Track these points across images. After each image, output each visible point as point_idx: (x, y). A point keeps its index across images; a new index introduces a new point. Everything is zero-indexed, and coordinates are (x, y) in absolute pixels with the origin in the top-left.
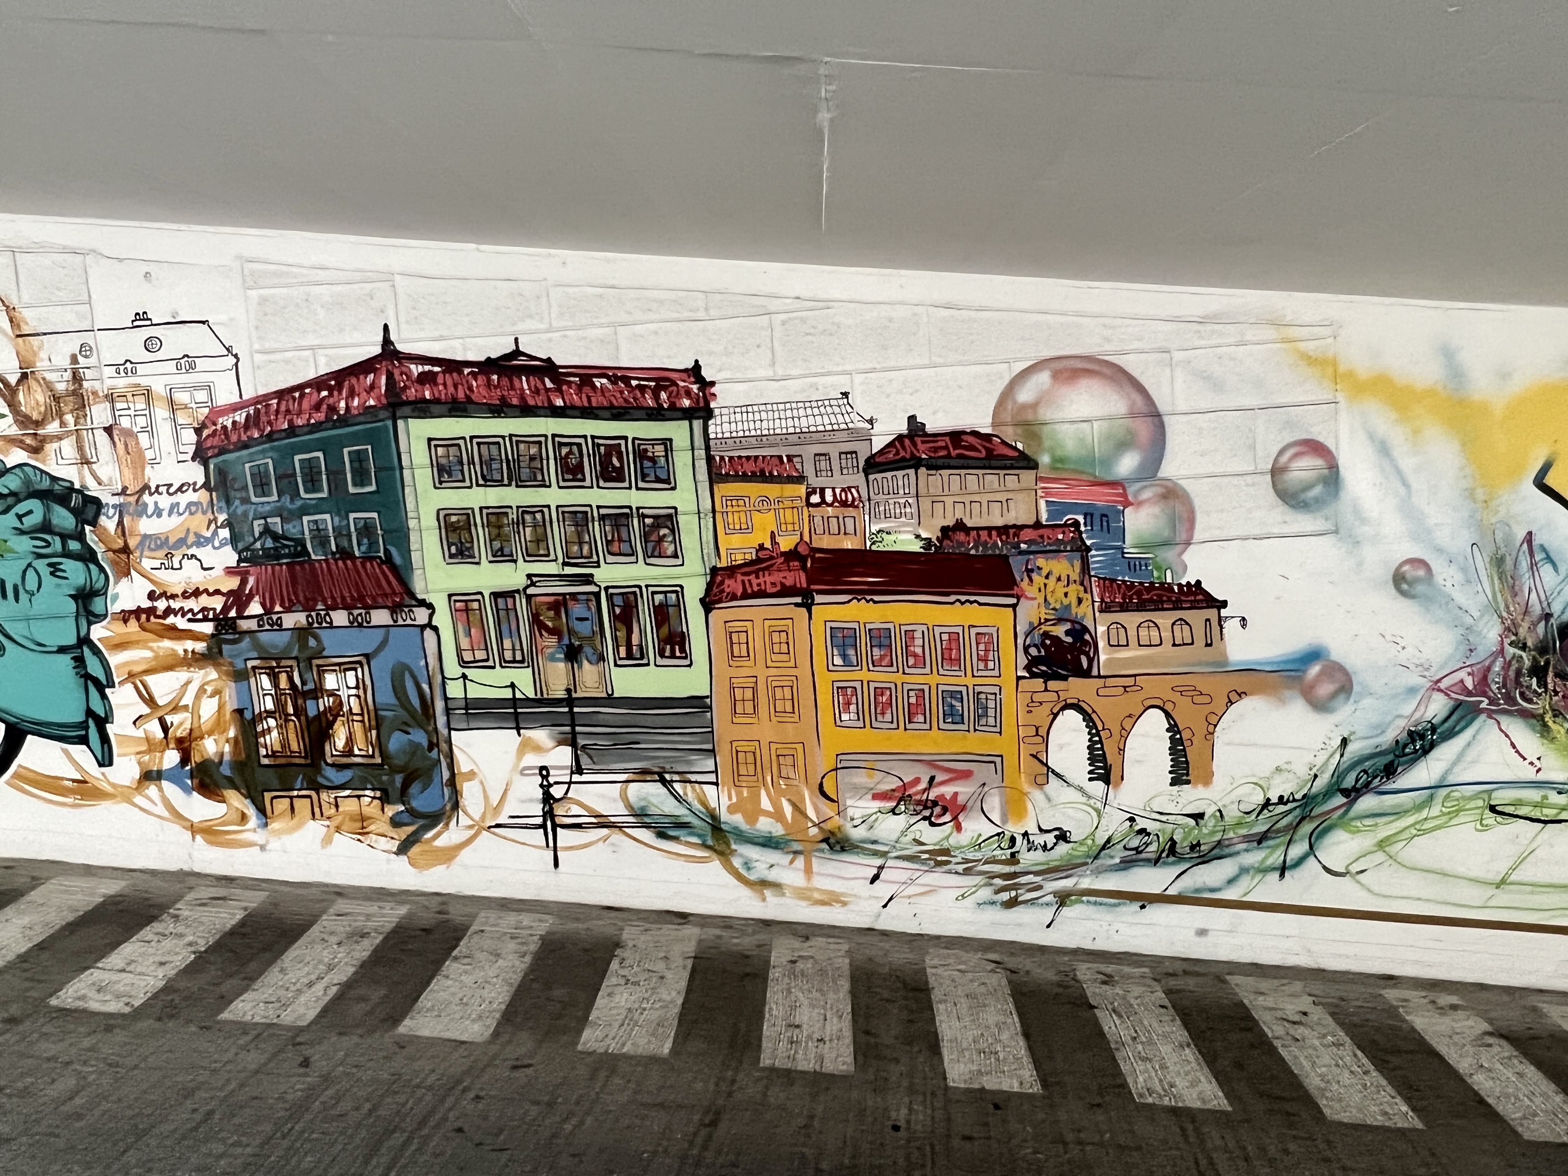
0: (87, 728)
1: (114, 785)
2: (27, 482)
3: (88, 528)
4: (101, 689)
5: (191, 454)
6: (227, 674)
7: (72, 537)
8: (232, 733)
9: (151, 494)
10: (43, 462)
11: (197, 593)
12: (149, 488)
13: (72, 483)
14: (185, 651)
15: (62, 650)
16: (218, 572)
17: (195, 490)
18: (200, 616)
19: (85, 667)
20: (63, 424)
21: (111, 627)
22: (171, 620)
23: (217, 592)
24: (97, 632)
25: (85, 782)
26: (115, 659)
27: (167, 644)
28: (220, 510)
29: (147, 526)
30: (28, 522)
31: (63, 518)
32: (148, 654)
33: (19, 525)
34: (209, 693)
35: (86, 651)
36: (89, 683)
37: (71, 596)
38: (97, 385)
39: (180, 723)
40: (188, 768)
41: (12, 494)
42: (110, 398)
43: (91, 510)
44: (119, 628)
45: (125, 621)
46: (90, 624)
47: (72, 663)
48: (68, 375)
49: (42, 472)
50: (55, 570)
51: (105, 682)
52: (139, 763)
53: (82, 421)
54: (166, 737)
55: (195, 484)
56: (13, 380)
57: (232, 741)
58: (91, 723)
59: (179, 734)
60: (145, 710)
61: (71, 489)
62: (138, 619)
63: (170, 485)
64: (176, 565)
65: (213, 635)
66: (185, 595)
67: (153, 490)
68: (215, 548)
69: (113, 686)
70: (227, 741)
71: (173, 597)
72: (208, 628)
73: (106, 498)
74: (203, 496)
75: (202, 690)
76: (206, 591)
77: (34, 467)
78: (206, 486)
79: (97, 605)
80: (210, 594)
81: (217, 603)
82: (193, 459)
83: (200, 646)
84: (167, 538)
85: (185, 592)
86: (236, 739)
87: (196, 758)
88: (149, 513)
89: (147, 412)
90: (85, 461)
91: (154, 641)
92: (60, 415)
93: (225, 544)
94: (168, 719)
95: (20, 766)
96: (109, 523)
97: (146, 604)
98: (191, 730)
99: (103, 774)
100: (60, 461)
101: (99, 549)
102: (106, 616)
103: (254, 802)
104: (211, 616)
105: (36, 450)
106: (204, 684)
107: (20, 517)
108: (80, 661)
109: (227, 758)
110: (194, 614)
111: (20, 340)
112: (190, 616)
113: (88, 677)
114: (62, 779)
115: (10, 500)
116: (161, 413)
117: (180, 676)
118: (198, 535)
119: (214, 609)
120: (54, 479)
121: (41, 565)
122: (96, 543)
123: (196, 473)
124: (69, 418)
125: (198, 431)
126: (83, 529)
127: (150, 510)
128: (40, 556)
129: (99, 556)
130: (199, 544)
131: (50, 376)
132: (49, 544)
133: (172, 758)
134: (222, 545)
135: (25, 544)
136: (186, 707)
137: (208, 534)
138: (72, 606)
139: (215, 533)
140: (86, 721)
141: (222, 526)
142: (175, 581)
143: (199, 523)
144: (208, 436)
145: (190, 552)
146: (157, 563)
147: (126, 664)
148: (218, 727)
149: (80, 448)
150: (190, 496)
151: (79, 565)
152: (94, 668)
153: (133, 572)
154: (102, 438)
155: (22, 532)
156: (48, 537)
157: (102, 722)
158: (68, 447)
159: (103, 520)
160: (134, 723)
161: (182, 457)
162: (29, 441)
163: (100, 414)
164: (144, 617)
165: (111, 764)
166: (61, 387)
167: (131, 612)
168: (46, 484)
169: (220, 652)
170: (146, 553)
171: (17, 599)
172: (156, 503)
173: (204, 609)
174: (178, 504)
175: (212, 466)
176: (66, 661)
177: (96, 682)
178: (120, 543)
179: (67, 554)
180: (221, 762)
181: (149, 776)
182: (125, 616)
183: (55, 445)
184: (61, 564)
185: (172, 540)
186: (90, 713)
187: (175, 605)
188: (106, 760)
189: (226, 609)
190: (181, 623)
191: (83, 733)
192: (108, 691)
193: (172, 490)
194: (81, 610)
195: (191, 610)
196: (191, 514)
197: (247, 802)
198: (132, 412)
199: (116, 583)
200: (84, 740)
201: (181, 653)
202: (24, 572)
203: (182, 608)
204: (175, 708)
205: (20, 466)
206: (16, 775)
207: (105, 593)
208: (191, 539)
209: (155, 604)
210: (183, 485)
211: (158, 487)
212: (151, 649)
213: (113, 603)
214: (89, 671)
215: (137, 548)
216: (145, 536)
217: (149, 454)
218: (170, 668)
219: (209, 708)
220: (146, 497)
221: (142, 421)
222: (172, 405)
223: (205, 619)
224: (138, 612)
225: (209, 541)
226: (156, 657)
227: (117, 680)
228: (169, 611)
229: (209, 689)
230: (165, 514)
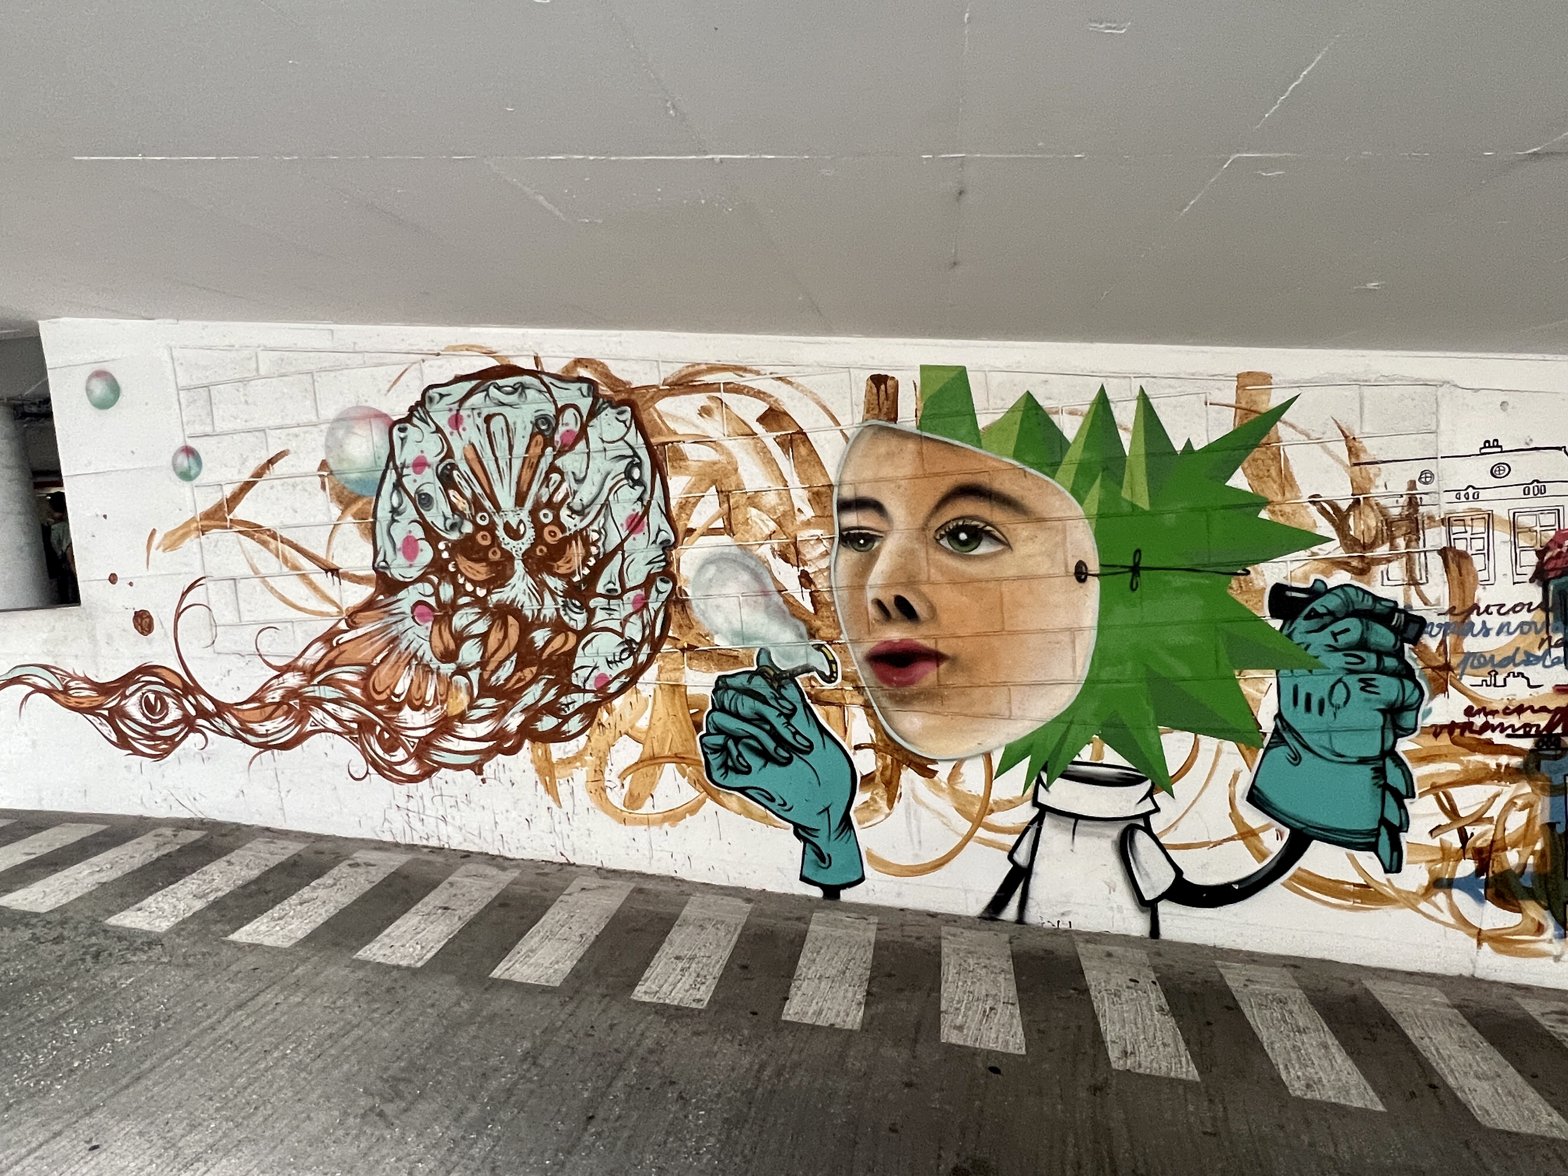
0: (1378, 835)
1: (1398, 891)
2: (1348, 602)
3: (1407, 646)
4: (1399, 799)
5: (1530, 576)
6: (1543, 789)
8: (1538, 846)
9: (1479, 614)
10: (1368, 583)
11: (1520, 710)
12: (1478, 608)
13: (1396, 603)
14: (1499, 766)
15: (1363, 761)
16: (1548, 689)
17: (1529, 611)
18: (1521, 732)
19: (1385, 778)
20: (1393, 547)
21: (1421, 741)
22: (1488, 735)
23: (1544, 709)
25: (1368, 886)
26: (1418, 772)
27: (1479, 758)
29: (1471, 644)
30: (1343, 639)
31: (1383, 636)
32: (1456, 767)
33: (1333, 643)
34: (1518, 807)
35: (1389, 763)
36: (1388, 794)
37: (1379, 710)
38: (1434, 511)
39: (1482, 835)
40: (1484, 877)
41: (1330, 613)
42: (1447, 522)
43: (1413, 628)
44: (1429, 741)
45: (1436, 735)
46: (1396, 737)
47: (1371, 774)
48: (1403, 501)
49: (1365, 592)
50: (1366, 685)
51: (1404, 792)
52: (1430, 872)
53: (1413, 544)
54: (1464, 847)
55: (1530, 604)
56: (1344, 506)
57: (1538, 855)
58: (1383, 831)
59: (1479, 844)
60: (1445, 820)
61: (1395, 608)
62: (1451, 733)
63: (1503, 605)
64: (1500, 682)
65: (1531, 751)
66: (1507, 712)
67: (1482, 610)
68: (1545, 666)
69: (1413, 796)
70: (1533, 853)
71: (1494, 713)
72: (1527, 744)
73: (1431, 617)
74: (1539, 616)
75: (1511, 803)
76: (1531, 708)
77: (1357, 588)
78: (1544, 606)
79: (1407, 720)
80: (1534, 711)
81: (1543, 720)
82: (1531, 581)
83: (1516, 761)
84: (1493, 657)
85: (1507, 708)
86: (1543, 853)
87: (1495, 868)
88: (1475, 632)
89: (1485, 536)
90: (1413, 582)
91: (1464, 755)
92: (1392, 539)
93: (1559, 663)
94: (1469, 830)
95: (1299, 869)
96: (1431, 643)
97: (1462, 719)
98: (1493, 841)
99: (1388, 880)
100: (1386, 582)
101: (1417, 666)
102: (1415, 730)
103: (1554, 914)
104: (1533, 732)
105: (1362, 572)
106: (1515, 797)
107: (1335, 635)
108: (1380, 773)
109: (1530, 869)
110: (1514, 730)
111: (1357, 468)
112: (1509, 731)
113: (1386, 787)
114: (1343, 883)
115: (1327, 619)
116: (1501, 536)
117: (1488, 790)
118: (1528, 654)
119: (1538, 726)
120: (1377, 599)
121: (1353, 681)
122: (1414, 660)
124: (1401, 542)
125: (1540, 554)
126: (1402, 647)
127: (1477, 629)
128: (1351, 672)
129: (1417, 673)
130: (1527, 663)
131: (1383, 502)
132: (1363, 661)
133: (1467, 867)
134: (1553, 664)
135: (1338, 660)
136: (1490, 820)
137: (1540, 653)
138: (1380, 719)
139: (1548, 652)
140: (1378, 830)
142: (1495, 697)
143: (1531, 642)
144: (1551, 558)
145: (1517, 670)
146: (1478, 681)
147: (1431, 775)
148: (1525, 838)
149: (1410, 570)
150: (1525, 616)
151: (1394, 682)
152: (1394, 777)
153: (1450, 687)
154: (1436, 562)
155: (1336, 649)
156: (1363, 654)
157: (1395, 831)
158: (1397, 570)
159: (1426, 639)
160: (1431, 832)
161: (1517, 579)
162: (1354, 563)
163: (1435, 537)
164: (1457, 731)
165: (1398, 870)
166: (1395, 512)
167: (1443, 727)
168: (1369, 603)
169: (1538, 767)
170: (1468, 670)
171: (1321, 711)
172: (1484, 623)
173: (1526, 726)
174: (1509, 624)
176: (1366, 771)
177: (1396, 793)
178: (1442, 660)
179: (1381, 670)
180: (1522, 873)
181: (1439, 884)
182: (1436, 731)
183: (1383, 567)
184: (1374, 679)
185: (1497, 659)
186: (1383, 821)
187: (1494, 721)
188: (1394, 866)
189: (1551, 726)
190: (1498, 738)
191: (1373, 840)
192: (1407, 801)
193: (1503, 611)
194: (1389, 725)
195: (1512, 726)
196: (1522, 633)
197: (1547, 913)
198: (1468, 536)
199: (1431, 698)
200: (1373, 847)
201: (1493, 766)
202: (1333, 687)
203: (1502, 724)
204: (1478, 819)
205: (1341, 587)
206: (1294, 877)
207: (1418, 709)
208: (1520, 657)
209: (1472, 719)
210: (1516, 606)
211: (1488, 607)
212: (1461, 763)
213: (1424, 717)
214: (1389, 781)
215: (1458, 665)
216: (1470, 654)
217: (1483, 576)
218: (1479, 781)
219: (1516, 821)
220: (1474, 617)
221: (1478, 544)
222: (1514, 528)
223: (1527, 735)
224: (1451, 727)
225: (1538, 659)
226: (1466, 770)
227: (1417, 792)
228: (1486, 727)
229: (1520, 802)
230: (1493, 633)
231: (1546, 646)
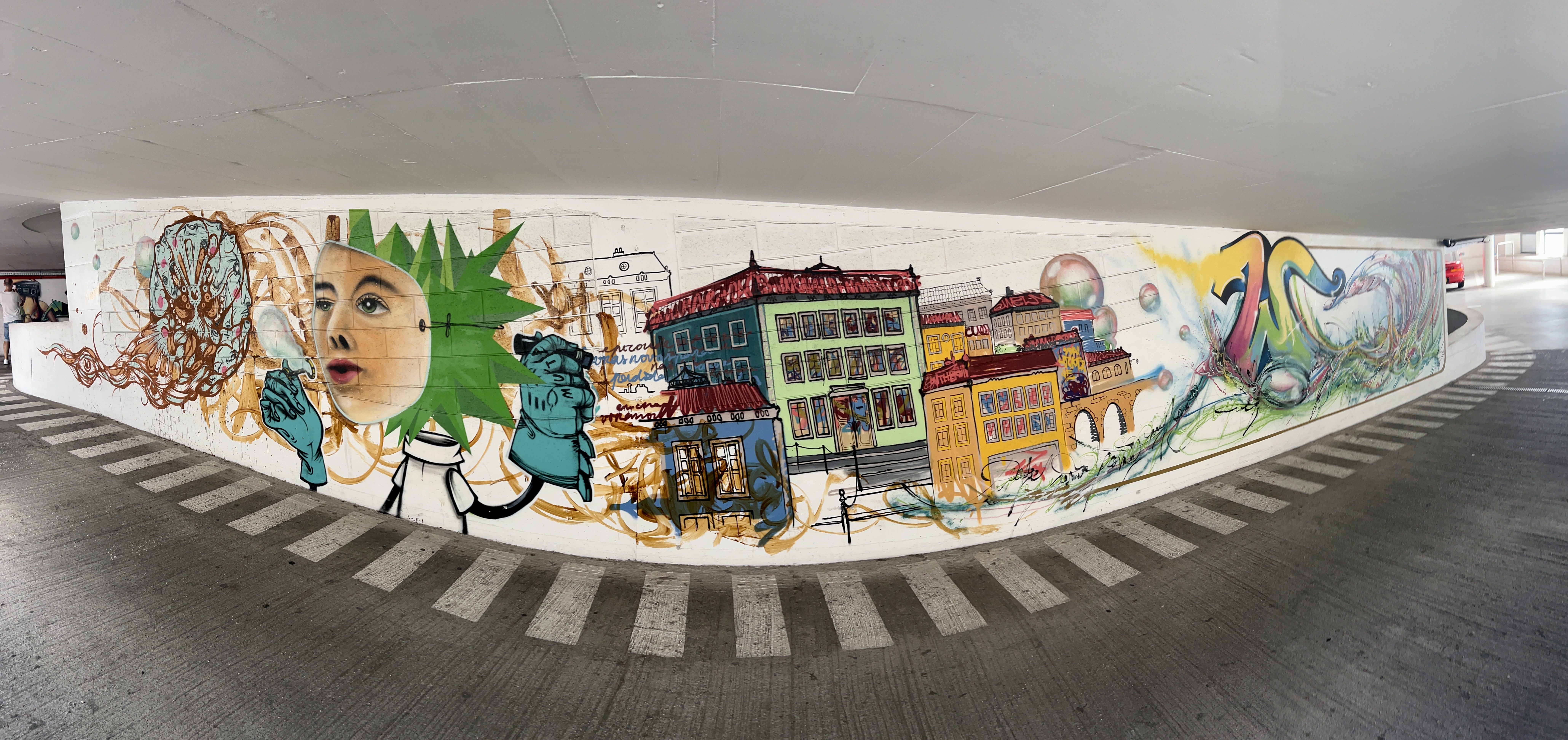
0: (578, 480)
1: (591, 512)
2: (553, 345)
3: (585, 370)
4: (587, 459)
5: (643, 328)
6: (660, 450)
7: (576, 375)
8: (662, 484)
9: (620, 351)
10: (563, 334)
11: (645, 406)
12: (619, 348)
13: (577, 345)
14: (637, 438)
15: (567, 437)
16: (657, 393)
17: (645, 349)
18: (646, 418)
19: (579, 446)
20: (574, 313)
21: (595, 425)
22: (629, 421)
23: (656, 405)
24: (587, 428)
25: (575, 509)
26: (596, 442)
27: (626, 434)
28: (659, 359)
29: (617, 369)
30: (552, 366)
31: (572, 365)
32: (615, 440)
33: (547, 369)
34: (649, 461)
35: (581, 438)
36: (581, 455)
37: (573, 407)
38: (593, 291)
39: (632, 478)
40: (636, 503)
41: (545, 351)
42: (600, 298)
43: (587, 359)
44: (600, 425)
45: (603, 421)
46: (583, 423)
47: (572, 444)
48: (578, 285)
49: (562, 339)
50: (566, 393)
51: (590, 455)
52: (607, 500)
53: (584, 310)
54: (623, 486)
55: (645, 344)
56: (548, 289)
57: (662, 489)
58: (581, 477)
59: (631, 484)
60: (612, 470)
61: (577, 349)
62: (611, 420)
63: (631, 346)
64: (633, 390)
65: (653, 429)
66: (638, 407)
67: (621, 349)
68: (655, 380)
69: (595, 457)
70: (659, 488)
71: (632, 408)
72: (650, 425)
73: (596, 354)
74: (649, 352)
75: (646, 459)
76: (650, 404)
77: (558, 337)
78: (652, 346)
79: (588, 413)
80: (652, 406)
81: (656, 411)
82: (645, 331)
83: (645, 435)
84: (629, 375)
85: (638, 405)
86: (664, 486)
87: (641, 497)
88: (619, 362)
89: (620, 305)
90: (585, 333)
91: (619, 433)
92: (573, 307)
93: (662, 378)
94: (625, 476)
95: (538, 498)
96: (596, 367)
97: (616, 412)
98: (638, 482)
99: (586, 505)
100: (572, 333)
101: (591, 382)
102: (592, 419)
103: (674, 522)
104: (652, 418)
105: (559, 327)
106: (647, 456)
107: (548, 364)
108: (576, 443)
109: (659, 497)
110: (643, 418)
111: (554, 266)
112: (640, 418)
113: (580, 452)
114: (562, 507)
115: (544, 355)
116: (628, 305)
117: (634, 452)
118: (646, 373)
119: (654, 414)
120: (568, 343)
121: (558, 390)
122: (589, 378)
123: (646, 339)
124: (578, 309)
125: (648, 315)
126: (582, 370)
127: (620, 360)
128: (558, 385)
129: (591, 386)
130: (646, 379)
131: (567, 287)
132: (563, 379)
133: (626, 497)
134: (659, 379)
135: (550, 379)
136: (636, 469)
137: (652, 373)
138: (574, 413)
139: (656, 372)
140: (578, 476)
141: (660, 368)
142: (632, 399)
143: (647, 367)
144: (653, 318)
145: (641, 383)
146: (622, 390)
147: (603, 445)
148: (654, 480)
149: (583, 326)
150: (643, 352)
151: (579, 391)
152: (584, 447)
153: (608, 394)
154: (595, 321)
155: (549, 372)
156: (563, 375)
157: (587, 477)
158: (576, 325)
159: (593, 366)
160: (606, 477)
161: (638, 330)
162: (555, 322)
163: (594, 307)
164: (614, 419)
165: (591, 500)
166: (574, 292)
167: (606, 417)
168: (564, 346)
169: (657, 438)
170: (617, 384)
171: (544, 408)
172: (623, 356)
173: (648, 415)
174: (635, 356)
175: (655, 335)
176: (569, 443)
177: (585, 455)
178: (603, 378)
179: (572, 385)
181: (613, 507)
182: (603, 419)
183: (569, 325)
184: (569, 390)
185: (631, 377)
186: (580, 472)
187: (632, 412)
188: (588, 498)
189: (661, 414)
190: (635, 422)
191: (576, 482)
192: (591, 460)
193: (632, 349)
194: (579, 416)
195: (641, 415)
196: (642, 361)
197: (670, 522)
198: (611, 305)
199: (599, 400)
200: (576, 487)
201: (634, 439)
202: (549, 394)
203: (636, 414)
204: (630, 470)
205: (549, 336)
206: (536, 503)
207: (593, 406)
208: (642, 375)
209: (621, 412)
210: (638, 346)
211: (624, 347)
212: (617, 437)
213: (596, 411)
214: (581, 448)
215: (612, 381)
216: (617, 375)
217: (620, 329)
218: (627, 447)
219: (649, 470)
220: (617, 353)
221: (616, 310)
222: (634, 301)
223: (649, 420)
224: (611, 416)
225: (652, 376)
226: (620, 442)
227: (596, 454)
228: (628, 416)
229: (650, 459)
230: (628, 362)
231: (655, 368)
